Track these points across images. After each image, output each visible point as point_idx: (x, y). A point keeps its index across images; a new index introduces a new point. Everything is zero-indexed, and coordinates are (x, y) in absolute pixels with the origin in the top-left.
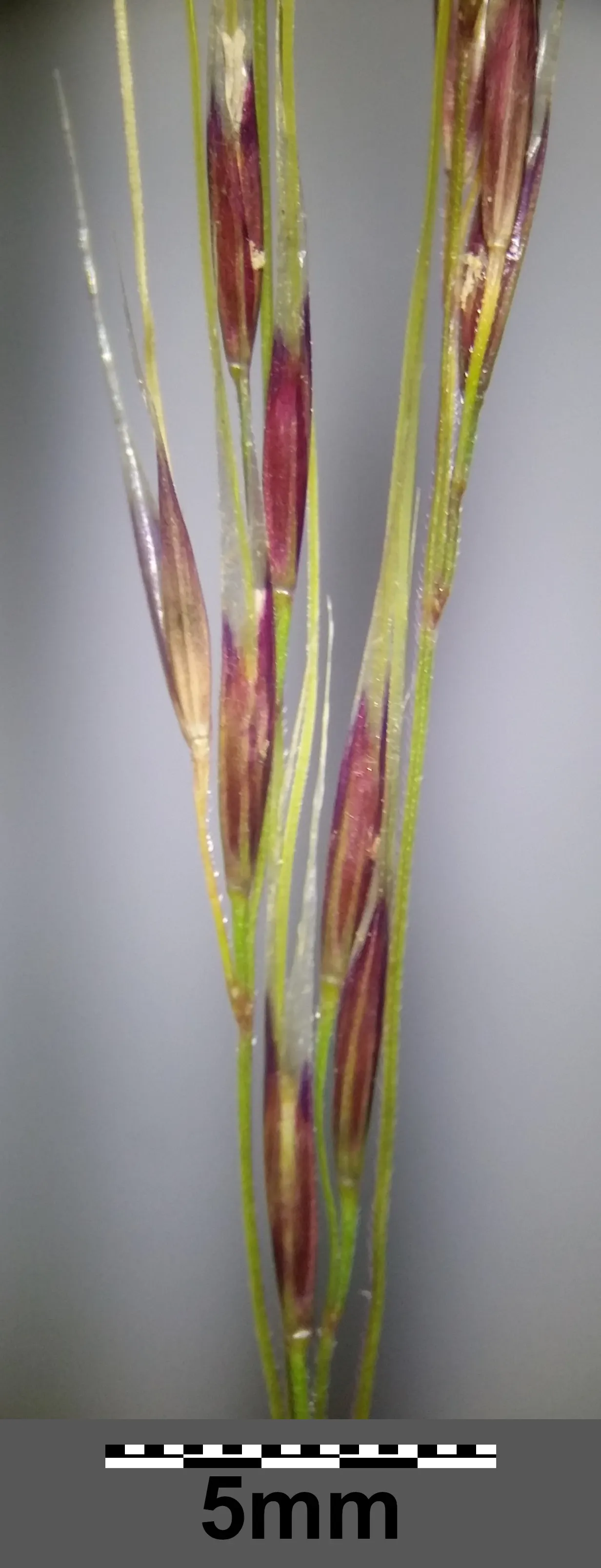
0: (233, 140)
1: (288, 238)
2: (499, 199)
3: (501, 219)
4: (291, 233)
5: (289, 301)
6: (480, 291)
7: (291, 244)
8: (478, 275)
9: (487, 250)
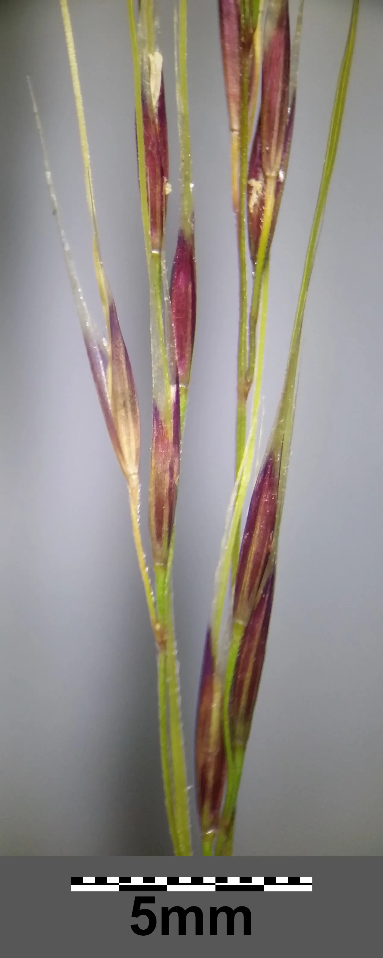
0: (154, 118)
1: (186, 176)
2: (274, 148)
3: (275, 160)
4: (187, 173)
5: (187, 213)
6: (262, 202)
7: (187, 180)
8: (260, 192)
9: (265, 177)
